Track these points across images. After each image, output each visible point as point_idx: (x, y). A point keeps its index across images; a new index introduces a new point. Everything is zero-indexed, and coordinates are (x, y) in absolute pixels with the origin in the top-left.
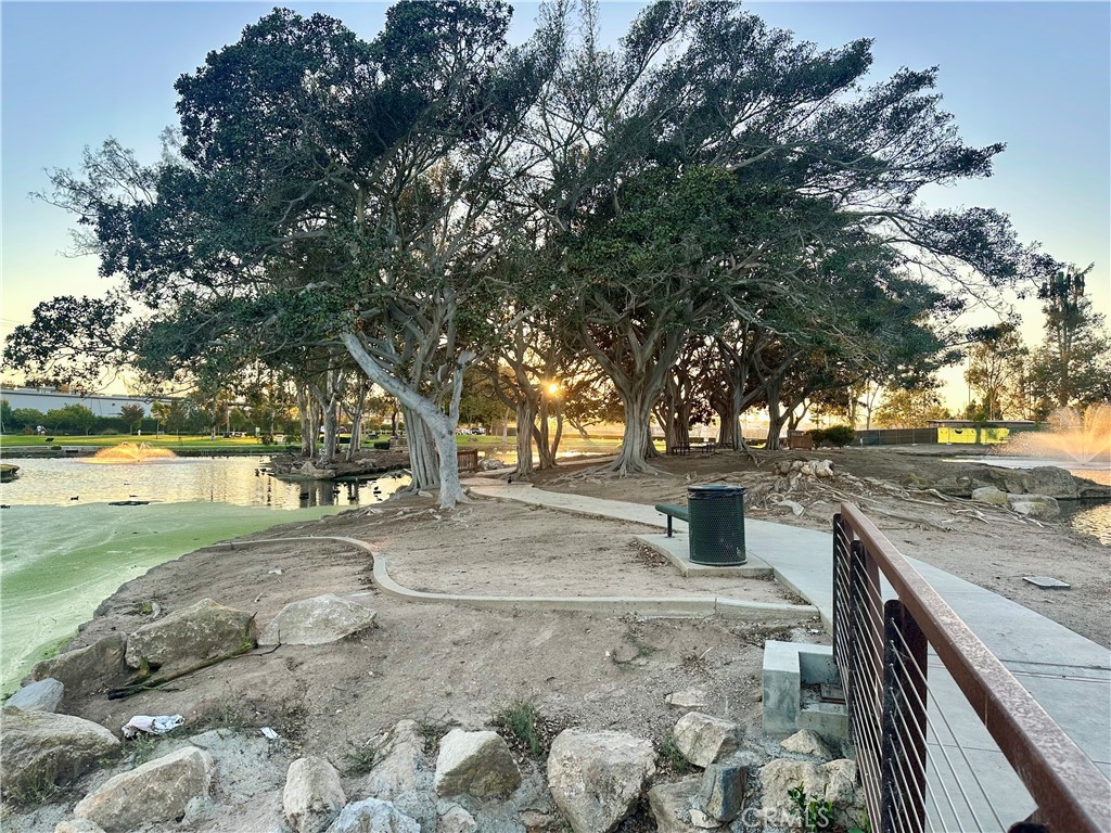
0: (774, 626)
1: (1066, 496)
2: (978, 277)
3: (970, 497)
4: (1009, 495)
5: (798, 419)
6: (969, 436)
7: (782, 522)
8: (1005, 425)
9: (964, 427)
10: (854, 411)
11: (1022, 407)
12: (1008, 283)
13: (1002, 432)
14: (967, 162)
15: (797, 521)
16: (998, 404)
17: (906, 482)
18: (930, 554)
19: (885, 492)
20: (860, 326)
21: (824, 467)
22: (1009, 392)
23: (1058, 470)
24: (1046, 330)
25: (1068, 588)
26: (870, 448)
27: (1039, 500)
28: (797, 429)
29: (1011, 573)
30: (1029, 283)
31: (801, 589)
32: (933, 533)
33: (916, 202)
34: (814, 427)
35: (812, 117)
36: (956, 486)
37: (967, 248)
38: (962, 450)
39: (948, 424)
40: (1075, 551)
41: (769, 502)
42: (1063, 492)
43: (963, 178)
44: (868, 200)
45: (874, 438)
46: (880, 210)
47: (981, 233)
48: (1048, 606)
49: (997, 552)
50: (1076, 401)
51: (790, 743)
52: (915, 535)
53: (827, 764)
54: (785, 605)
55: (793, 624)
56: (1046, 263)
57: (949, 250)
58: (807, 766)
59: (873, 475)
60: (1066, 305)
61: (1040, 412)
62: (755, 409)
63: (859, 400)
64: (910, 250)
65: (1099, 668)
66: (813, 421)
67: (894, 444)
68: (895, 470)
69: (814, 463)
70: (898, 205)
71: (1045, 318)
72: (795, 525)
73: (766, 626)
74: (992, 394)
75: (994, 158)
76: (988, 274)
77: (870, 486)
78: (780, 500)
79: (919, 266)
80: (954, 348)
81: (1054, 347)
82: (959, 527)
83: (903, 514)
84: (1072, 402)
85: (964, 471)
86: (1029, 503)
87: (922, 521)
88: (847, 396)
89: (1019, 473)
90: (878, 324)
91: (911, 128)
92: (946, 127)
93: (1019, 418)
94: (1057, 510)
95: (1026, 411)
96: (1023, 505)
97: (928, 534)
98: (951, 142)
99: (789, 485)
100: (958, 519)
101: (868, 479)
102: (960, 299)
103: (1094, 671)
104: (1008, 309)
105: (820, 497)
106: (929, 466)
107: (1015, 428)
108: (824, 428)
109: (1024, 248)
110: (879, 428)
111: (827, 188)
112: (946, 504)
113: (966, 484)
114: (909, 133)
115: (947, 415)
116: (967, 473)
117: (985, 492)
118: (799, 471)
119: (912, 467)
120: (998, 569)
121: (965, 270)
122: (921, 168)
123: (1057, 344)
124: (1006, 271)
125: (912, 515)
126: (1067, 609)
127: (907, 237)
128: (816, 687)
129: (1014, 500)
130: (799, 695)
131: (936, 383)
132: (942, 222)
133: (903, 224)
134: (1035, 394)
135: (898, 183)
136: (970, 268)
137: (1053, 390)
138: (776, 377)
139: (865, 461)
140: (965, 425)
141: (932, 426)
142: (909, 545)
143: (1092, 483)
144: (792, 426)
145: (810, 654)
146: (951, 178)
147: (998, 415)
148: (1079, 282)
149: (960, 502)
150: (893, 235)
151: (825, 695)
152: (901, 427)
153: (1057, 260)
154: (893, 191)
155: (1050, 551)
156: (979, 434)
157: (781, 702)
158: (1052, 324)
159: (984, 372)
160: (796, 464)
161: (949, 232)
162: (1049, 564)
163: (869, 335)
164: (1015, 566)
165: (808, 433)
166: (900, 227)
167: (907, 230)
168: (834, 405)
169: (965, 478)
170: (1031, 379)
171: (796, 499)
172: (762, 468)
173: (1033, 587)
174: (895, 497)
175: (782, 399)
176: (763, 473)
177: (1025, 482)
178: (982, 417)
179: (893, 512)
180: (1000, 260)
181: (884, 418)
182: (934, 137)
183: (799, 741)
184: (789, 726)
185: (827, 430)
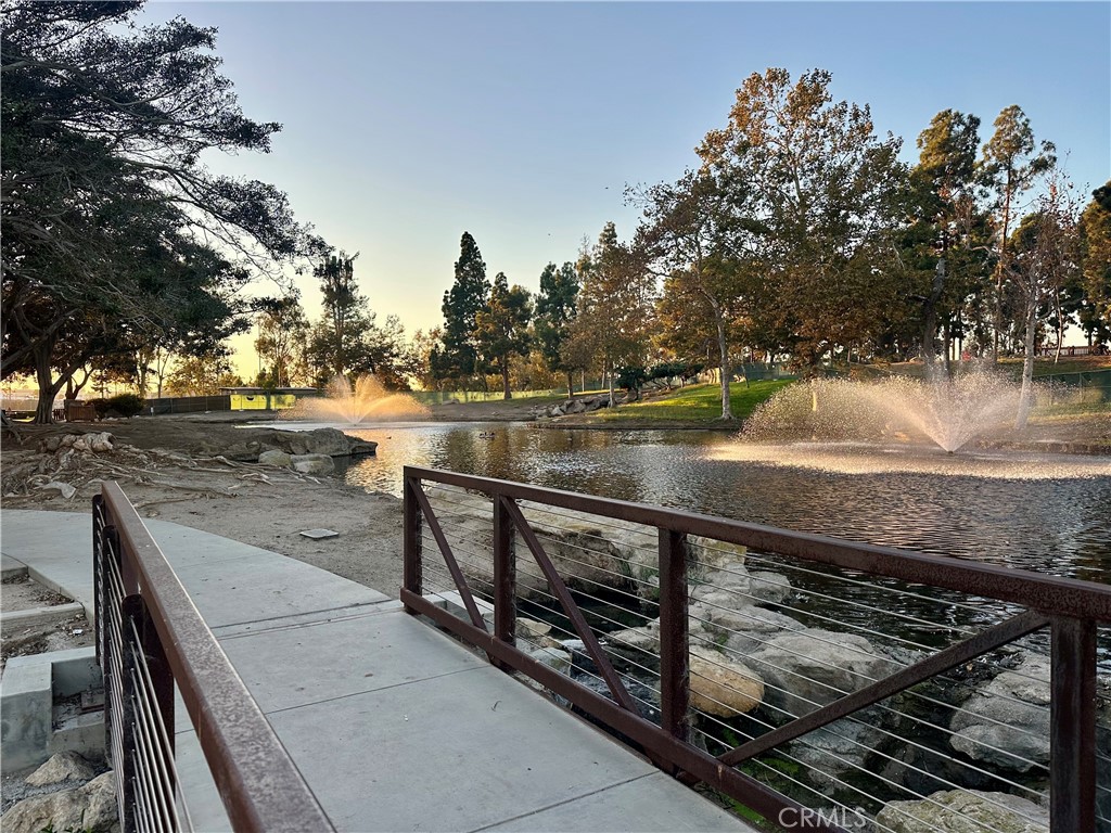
0: (24, 637)
1: (340, 453)
2: (261, 249)
3: (256, 461)
4: (293, 457)
5: (78, 388)
6: (259, 403)
7: (48, 508)
8: (292, 391)
9: (256, 394)
10: (144, 378)
11: (305, 374)
12: (287, 258)
13: (289, 398)
14: (247, 134)
15: (67, 505)
16: (286, 373)
17: (196, 450)
18: (215, 523)
19: (172, 463)
20: (141, 286)
21: (102, 440)
22: (295, 361)
23: (334, 431)
24: (323, 308)
25: (337, 536)
26: (161, 417)
27: (318, 459)
28: (77, 398)
29: (289, 530)
30: (305, 261)
31: (62, 585)
32: (220, 501)
33: (198, 165)
34: (98, 395)
35: (75, 40)
36: (247, 451)
37: (250, 219)
38: (255, 416)
39: (240, 392)
40: (345, 502)
41: (31, 486)
42: (338, 450)
43: (243, 148)
44: (146, 151)
45: (164, 406)
46: (161, 164)
47: (262, 206)
48: (320, 556)
49: (278, 511)
50: (349, 371)
51: (38, 777)
52: (202, 505)
53: (87, 786)
54: (39, 609)
55: (50, 629)
56: (318, 245)
57: (232, 218)
58: (61, 797)
59: (162, 445)
60: (339, 286)
61: (321, 380)
62: (21, 377)
63: (149, 366)
64: (195, 213)
65: (357, 605)
66: (96, 389)
67: (186, 412)
68: (186, 438)
69: (90, 437)
70: (180, 163)
71: (323, 296)
72: (64, 510)
73: (12, 640)
74: (280, 363)
75: (272, 136)
76: (270, 248)
77: (156, 458)
78: (46, 482)
79: (203, 230)
80: (239, 316)
81: (331, 323)
82: (245, 492)
83: (189, 484)
84: (346, 371)
85: (254, 435)
86: (309, 462)
87: (208, 490)
88: (135, 362)
89: (303, 435)
90: (161, 286)
91: (191, 84)
92: (225, 93)
93: (303, 386)
94: (333, 466)
95: (310, 380)
96: (304, 465)
97: (214, 502)
98: (231, 109)
99: (59, 464)
100: (244, 483)
101: (153, 450)
102: (245, 268)
103: (354, 609)
104: (288, 283)
105: (97, 474)
106: (220, 432)
107: (299, 394)
108: (110, 396)
109: (300, 227)
110: (171, 396)
111: (97, 126)
112: (233, 470)
113: (254, 449)
114: (188, 89)
115: (239, 382)
116: (255, 438)
117: (271, 456)
118: (71, 447)
119: (203, 434)
120: (279, 527)
121: (248, 240)
122: (202, 129)
123: (332, 320)
124: (284, 247)
125: (199, 485)
126: (336, 555)
127: (189, 198)
128: (76, 698)
129: (297, 461)
130: (50, 715)
131: (226, 350)
132: (226, 189)
133: (186, 184)
134: (316, 364)
135: (180, 139)
136: (254, 240)
137: (330, 361)
138: (45, 338)
139: (154, 431)
140: (256, 392)
141: (225, 393)
142: (195, 516)
143: (360, 440)
144: (71, 395)
145: (67, 662)
146: (233, 146)
147: (286, 382)
148: (349, 268)
149: (246, 467)
150: (174, 193)
151: (86, 704)
152: (194, 395)
153: (329, 243)
154: (174, 147)
155: (323, 504)
156: (269, 400)
157: (25, 730)
158: (328, 301)
159: (272, 343)
160: (67, 439)
161: (232, 200)
162: (323, 516)
163: (152, 297)
164: (294, 522)
165: (89, 402)
166: (182, 186)
167: (190, 191)
168: (120, 372)
169: (255, 443)
170: (312, 350)
171: (66, 479)
172: (27, 446)
173: (309, 540)
174: (182, 468)
175: (54, 364)
176: (25, 452)
177: (307, 443)
178: (271, 385)
179: (179, 484)
180: (279, 237)
181: (177, 385)
182: (215, 99)
183: (53, 769)
184: (38, 755)
185: (113, 399)
